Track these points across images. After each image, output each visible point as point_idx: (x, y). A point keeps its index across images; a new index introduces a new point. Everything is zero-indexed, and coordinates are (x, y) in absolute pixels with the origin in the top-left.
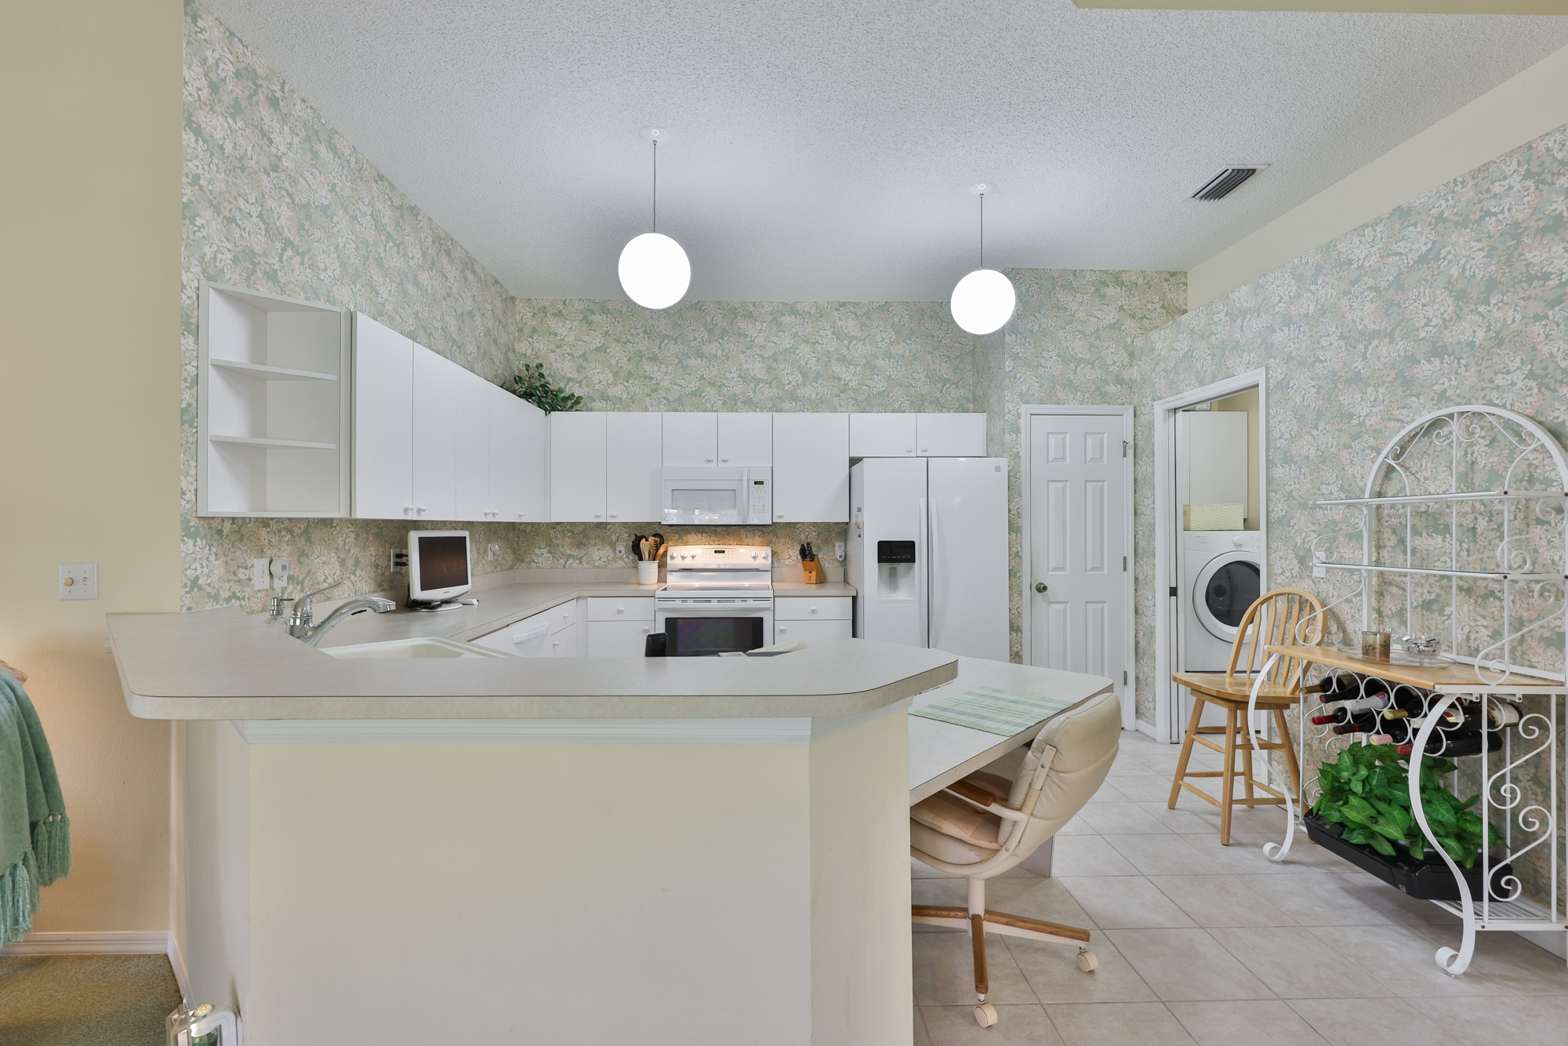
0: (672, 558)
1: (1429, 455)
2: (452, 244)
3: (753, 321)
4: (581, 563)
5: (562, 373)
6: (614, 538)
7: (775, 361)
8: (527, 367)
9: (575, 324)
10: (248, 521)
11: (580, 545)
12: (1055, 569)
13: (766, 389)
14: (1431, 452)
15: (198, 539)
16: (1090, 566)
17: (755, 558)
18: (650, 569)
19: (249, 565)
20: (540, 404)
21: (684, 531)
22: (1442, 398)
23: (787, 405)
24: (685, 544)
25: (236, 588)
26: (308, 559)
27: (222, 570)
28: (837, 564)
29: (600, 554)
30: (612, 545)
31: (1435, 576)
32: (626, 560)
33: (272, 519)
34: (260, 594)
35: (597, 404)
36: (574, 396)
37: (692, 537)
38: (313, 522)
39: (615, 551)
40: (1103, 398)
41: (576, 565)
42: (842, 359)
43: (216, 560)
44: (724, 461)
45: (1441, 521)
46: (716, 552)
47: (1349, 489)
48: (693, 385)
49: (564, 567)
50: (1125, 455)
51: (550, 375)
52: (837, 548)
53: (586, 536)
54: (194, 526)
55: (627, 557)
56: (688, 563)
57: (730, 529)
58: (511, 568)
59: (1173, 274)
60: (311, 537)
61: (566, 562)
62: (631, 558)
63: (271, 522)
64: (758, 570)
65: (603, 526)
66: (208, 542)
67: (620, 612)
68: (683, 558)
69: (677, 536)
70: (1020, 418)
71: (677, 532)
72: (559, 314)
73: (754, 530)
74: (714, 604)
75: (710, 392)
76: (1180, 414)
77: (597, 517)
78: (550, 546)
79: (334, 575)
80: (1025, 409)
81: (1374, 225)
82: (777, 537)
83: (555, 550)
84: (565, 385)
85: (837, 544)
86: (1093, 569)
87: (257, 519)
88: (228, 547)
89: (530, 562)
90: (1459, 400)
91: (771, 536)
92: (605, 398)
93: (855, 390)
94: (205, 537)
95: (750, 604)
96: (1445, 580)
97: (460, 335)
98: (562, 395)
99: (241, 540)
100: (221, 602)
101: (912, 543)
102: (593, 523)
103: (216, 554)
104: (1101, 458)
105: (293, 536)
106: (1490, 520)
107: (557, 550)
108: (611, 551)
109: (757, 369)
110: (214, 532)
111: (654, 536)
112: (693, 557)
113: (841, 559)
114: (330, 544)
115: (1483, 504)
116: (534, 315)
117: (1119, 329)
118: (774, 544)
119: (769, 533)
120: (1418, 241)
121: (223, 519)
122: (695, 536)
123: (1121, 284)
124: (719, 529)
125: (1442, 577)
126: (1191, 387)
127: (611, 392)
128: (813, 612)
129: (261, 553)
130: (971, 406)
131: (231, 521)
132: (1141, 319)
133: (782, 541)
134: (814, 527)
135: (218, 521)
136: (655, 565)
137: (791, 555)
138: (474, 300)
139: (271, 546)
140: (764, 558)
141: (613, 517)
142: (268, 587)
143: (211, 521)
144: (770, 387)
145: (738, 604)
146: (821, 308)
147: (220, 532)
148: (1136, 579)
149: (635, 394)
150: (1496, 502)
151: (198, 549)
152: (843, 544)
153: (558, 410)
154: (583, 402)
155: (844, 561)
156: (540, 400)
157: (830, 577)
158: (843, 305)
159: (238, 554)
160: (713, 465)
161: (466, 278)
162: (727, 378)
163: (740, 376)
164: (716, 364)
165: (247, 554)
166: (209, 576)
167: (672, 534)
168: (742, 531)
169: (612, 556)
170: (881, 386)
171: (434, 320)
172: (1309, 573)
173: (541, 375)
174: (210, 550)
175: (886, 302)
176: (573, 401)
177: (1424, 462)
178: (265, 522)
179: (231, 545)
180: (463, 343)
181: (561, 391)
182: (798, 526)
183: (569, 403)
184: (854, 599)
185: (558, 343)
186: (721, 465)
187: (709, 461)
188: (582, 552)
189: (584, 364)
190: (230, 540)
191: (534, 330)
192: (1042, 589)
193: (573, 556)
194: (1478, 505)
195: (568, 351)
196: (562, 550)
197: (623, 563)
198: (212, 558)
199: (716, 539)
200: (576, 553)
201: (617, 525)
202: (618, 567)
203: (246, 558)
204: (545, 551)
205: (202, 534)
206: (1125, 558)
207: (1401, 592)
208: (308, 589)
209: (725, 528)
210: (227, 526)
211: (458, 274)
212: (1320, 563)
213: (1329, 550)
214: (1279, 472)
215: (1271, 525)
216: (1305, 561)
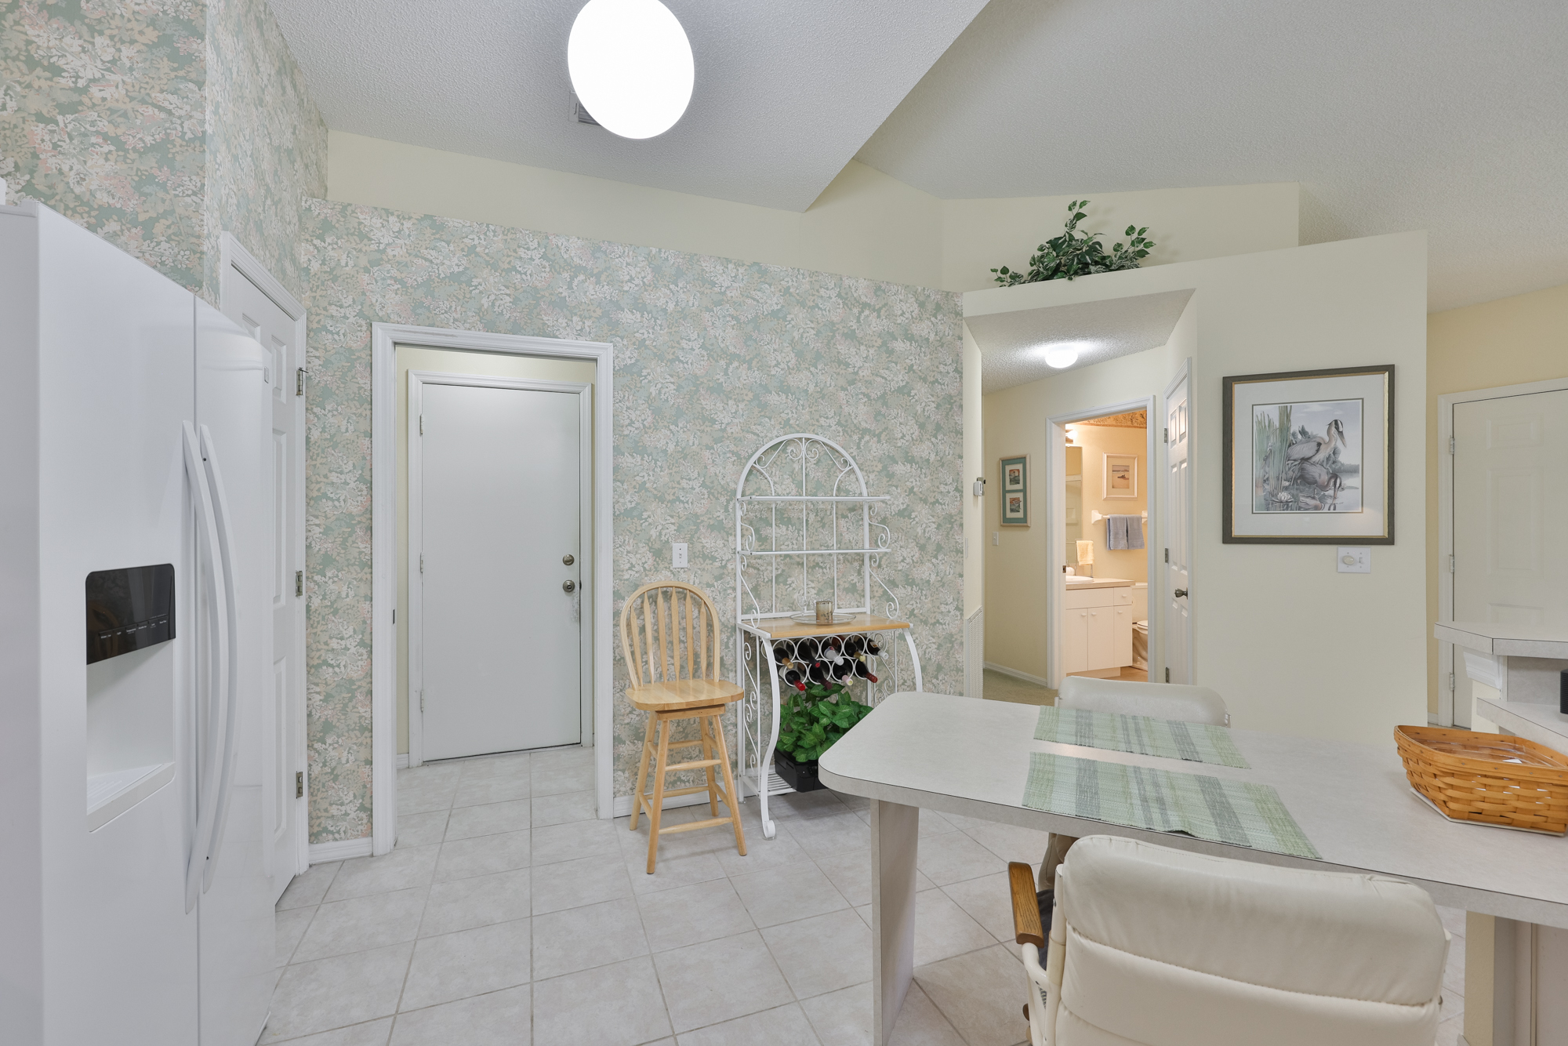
1: (778, 465)
14: (779, 463)
22: (786, 425)
31: (781, 556)
40: (282, 272)
45: (786, 515)
47: (711, 485)
50: (298, 393)
70: (219, 259)
90: (798, 429)
96: (788, 559)
104: (280, 390)
106: (817, 515)
115: (813, 504)
120: (771, 299)
125: (786, 556)
126: (467, 325)
148: (308, 608)
150: (820, 503)
172: (666, 565)
177: (774, 469)
194: (809, 504)
206: (298, 574)
207: (756, 571)
212: (680, 553)
213: (691, 541)
214: (628, 461)
215: (616, 517)
216: (661, 553)
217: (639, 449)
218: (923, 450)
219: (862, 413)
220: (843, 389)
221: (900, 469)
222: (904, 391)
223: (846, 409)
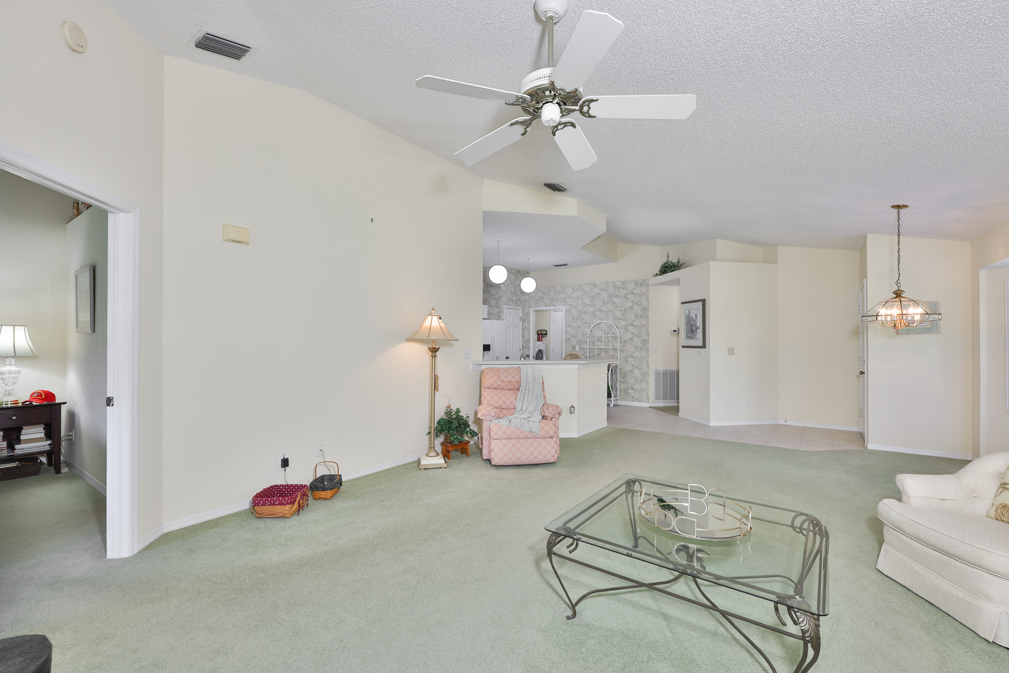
1: (598, 328)
12: (509, 353)
22: (600, 319)
40: (517, 305)
45: (600, 340)
47: (584, 333)
50: (520, 321)
70: (503, 309)
80: (505, 306)
81: (589, 285)
90: (603, 320)
101: (490, 345)
104: (516, 322)
106: (607, 340)
115: (606, 337)
120: (597, 291)
123: (520, 273)
126: (543, 306)
172: (575, 350)
206: (520, 349)
207: (593, 352)
212: (577, 347)
213: (579, 345)
214: (568, 329)
215: (566, 340)
216: (574, 348)
217: (570, 326)
218: (637, 323)
219: (619, 314)
220: (615, 309)
221: (630, 328)
222: (631, 308)
223: (615, 314)
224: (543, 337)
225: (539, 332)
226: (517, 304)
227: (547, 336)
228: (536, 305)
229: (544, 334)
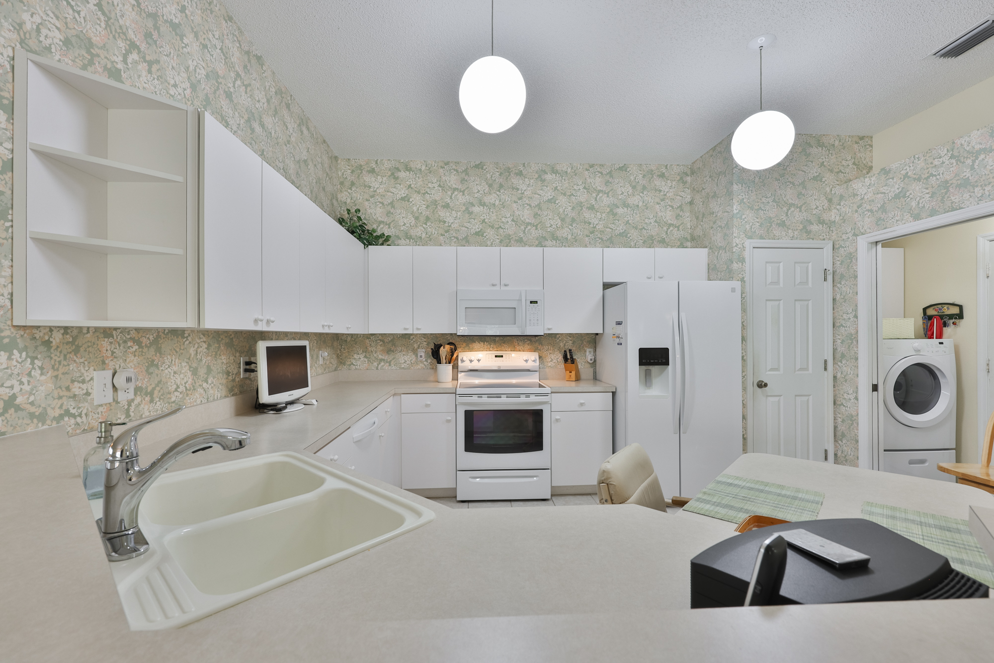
0: (463, 361)
2: (291, 99)
3: (523, 178)
4: (390, 365)
5: (375, 217)
6: (416, 346)
7: (540, 209)
8: (348, 211)
9: (385, 179)
10: (85, 331)
11: (389, 351)
12: (772, 370)
13: (533, 231)
15: (15, 352)
16: (798, 367)
17: (526, 361)
18: (446, 370)
19: (87, 379)
20: (360, 238)
21: (471, 340)
23: (549, 243)
24: (471, 350)
25: (71, 405)
26: (158, 369)
27: (51, 386)
28: (588, 365)
29: (405, 358)
30: (415, 352)
32: (425, 363)
33: (116, 329)
34: (101, 409)
35: (402, 241)
36: (384, 235)
37: (476, 345)
38: (164, 333)
39: (417, 356)
40: (807, 233)
41: (386, 367)
42: (591, 208)
43: (42, 374)
44: (506, 285)
46: (496, 356)
48: (476, 227)
49: (377, 369)
50: (825, 280)
51: (365, 219)
52: (587, 353)
53: (394, 345)
54: (8, 337)
55: (426, 361)
56: (475, 365)
57: (506, 339)
58: (336, 370)
59: (862, 138)
60: (161, 347)
61: (378, 365)
62: (429, 361)
63: (114, 332)
64: (529, 370)
65: (407, 336)
66: (30, 354)
67: (427, 406)
68: (471, 361)
69: (464, 344)
70: (744, 250)
71: (464, 342)
72: (372, 171)
73: (524, 340)
74: (504, 399)
75: (490, 233)
76: (879, 246)
77: (405, 329)
78: (366, 352)
79: (185, 383)
80: (748, 243)
82: (542, 344)
83: (370, 355)
84: (377, 227)
85: (588, 350)
86: (801, 369)
87: (97, 329)
88: (58, 359)
89: (350, 365)
91: (537, 344)
92: (408, 237)
93: (602, 232)
94: (26, 348)
95: (533, 398)
97: (297, 178)
98: (375, 234)
99: (76, 351)
100: (48, 422)
101: (667, 350)
102: (399, 334)
103: (41, 368)
104: (807, 282)
105: (140, 346)
107: (372, 355)
108: (414, 356)
109: (526, 215)
110: (39, 343)
111: (448, 344)
112: (479, 360)
113: (591, 362)
114: (182, 354)
116: (353, 172)
117: (821, 181)
118: (540, 350)
119: (535, 342)
121: (51, 329)
122: (478, 344)
123: (822, 145)
124: (497, 339)
126: (903, 222)
127: (413, 232)
128: (582, 404)
129: (103, 365)
130: (689, 244)
131: (62, 331)
132: (838, 173)
133: (546, 348)
134: (570, 337)
135: (43, 331)
136: (450, 367)
137: (556, 358)
138: (308, 151)
139: (115, 357)
140: (534, 361)
141: (418, 329)
142: (111, 400)
143: (35, 331)
144: (536, 229)
145: (523, 399)
146: (575, 169)
147: (47, 344)
148: (835, 377)
149: (432, 234)
151: (14, 363)
152: (592, 350)
153: (374, 245)
154: (391, 240)
155: (594, 364)
156: (360, 236)
157: (583, 376)
158: (592, 166)
159: (71, 367)
160: (497, 288)
161: (302, 132)
162: (503, 222)
163: (513, 220)
164: (494, 211)
165: (84, 367)
166: (31, 394)
167: (461, 343)
168: (515, 340)
169: (414, 360)
170: (621, 229)
171: (277, 160)
173: (359, 218)
174: (32, 363)
175: (625, 164)
176: (383, 239)
178: (107, 332)
179: (62, 358)
180: (300, 185)
181: (374, 231)
182: (558, 336)
183: (381, 241)
184: (614, 394)
185: (372, 194)
186: (503, 288)
187: (493, 285)
188: (391, 357)
189: (392, 211)
190: (61, 352)
191: (353, 184)
192: (762, 385)
193: (384, 360)
195: (380, 200)
196: (375, 355)
197: (423, 366)
198: (36, 373)
199: (495, 347)
200: (386, 357)
201: (418, 336)
202: (419, 369)
203: (83, 371)
204: (362, 356)
205: (21, 345)
206: (826, 361)
208: (158, 399)
209: (501, 338)
210: (57, 337)
211: (295, 126)
224: (945, 325)
225: (931, 312)
226: (809, 232)
227: (963, 323)
228: (879, 223)
229: (951, 317)
